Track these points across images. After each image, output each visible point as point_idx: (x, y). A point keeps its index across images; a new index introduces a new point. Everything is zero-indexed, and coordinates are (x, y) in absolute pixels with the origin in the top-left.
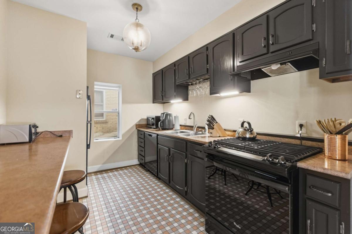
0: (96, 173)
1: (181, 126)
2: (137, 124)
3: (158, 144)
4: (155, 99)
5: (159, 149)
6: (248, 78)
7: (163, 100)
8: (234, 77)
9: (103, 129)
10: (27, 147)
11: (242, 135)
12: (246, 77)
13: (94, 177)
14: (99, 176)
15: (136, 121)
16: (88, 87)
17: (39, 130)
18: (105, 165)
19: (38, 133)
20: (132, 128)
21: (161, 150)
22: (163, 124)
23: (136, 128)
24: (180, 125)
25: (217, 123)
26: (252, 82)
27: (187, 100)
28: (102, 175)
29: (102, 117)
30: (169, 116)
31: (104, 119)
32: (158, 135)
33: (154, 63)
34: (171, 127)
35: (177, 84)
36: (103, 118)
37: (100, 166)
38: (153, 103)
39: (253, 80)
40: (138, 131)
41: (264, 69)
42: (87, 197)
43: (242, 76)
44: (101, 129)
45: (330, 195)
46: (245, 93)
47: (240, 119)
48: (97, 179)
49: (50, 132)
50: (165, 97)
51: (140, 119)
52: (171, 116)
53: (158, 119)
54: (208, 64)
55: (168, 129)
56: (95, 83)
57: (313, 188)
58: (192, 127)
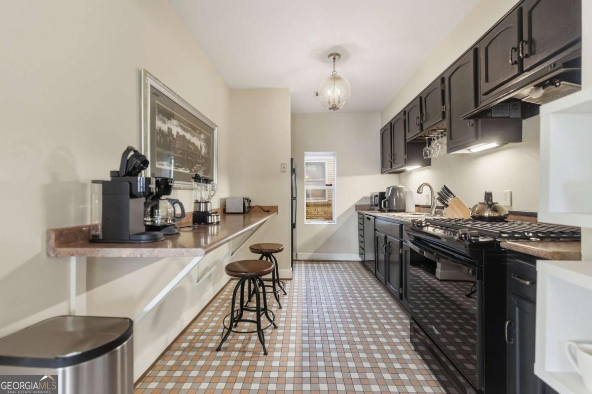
0: (306, 261)
1: (417, 208)
2: (357, 204)
3: (375, 230)
4: (383, 167)
5: (377, 237)
6: (511, 117)
7: (392, 168)
8: (477, 121)
9: (325, 213)
10: (241, 217)
11: (478, 213)
12: (508, 115)
13: (303, 265)
14: (309, 265)
15: (355, 199)
16: (292, 160)
17: (252, 204)
18: (315, 254)
19: (251, 207)
20: (351, 208)
21: (379, 239)
22: (389, 204)
23: (356, 210)
24: (416, 206)
25: (454, 197)
26: (524, 122)
27: (430, 164)
28: (312, 265)
29: (323, 198)
30: (399, 193)
31: (327, 201)
32: (375, 217)
33: (382, 112)
34: (402, 208)
35: (408, 141)
36: (325, 199)
37: (311, 254)
38: (382, 173)
39: (525, 118)
40: (359, 214)
41: (525, 99)
42: (291, 279)
43: (493, 116)
44: (323, 213)
45: (528, 283)
46: (511, 144)
47: (504, 191)
48: (306, 268)
49: (260, 207)
50: (394, 163)
51: (362, 197)
52: (402, 192)
53: (382, 196)
54: (443, 105)
55: (396, 211)
56: (306, 153)
57: (514, 276)
58: (429, 207)
